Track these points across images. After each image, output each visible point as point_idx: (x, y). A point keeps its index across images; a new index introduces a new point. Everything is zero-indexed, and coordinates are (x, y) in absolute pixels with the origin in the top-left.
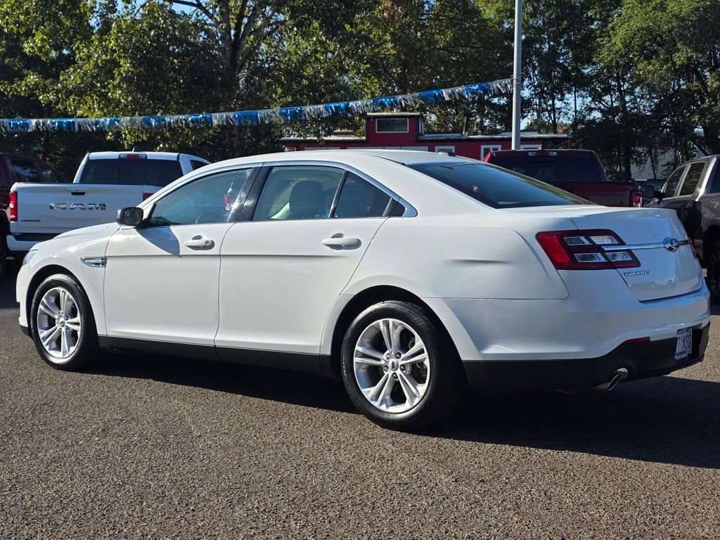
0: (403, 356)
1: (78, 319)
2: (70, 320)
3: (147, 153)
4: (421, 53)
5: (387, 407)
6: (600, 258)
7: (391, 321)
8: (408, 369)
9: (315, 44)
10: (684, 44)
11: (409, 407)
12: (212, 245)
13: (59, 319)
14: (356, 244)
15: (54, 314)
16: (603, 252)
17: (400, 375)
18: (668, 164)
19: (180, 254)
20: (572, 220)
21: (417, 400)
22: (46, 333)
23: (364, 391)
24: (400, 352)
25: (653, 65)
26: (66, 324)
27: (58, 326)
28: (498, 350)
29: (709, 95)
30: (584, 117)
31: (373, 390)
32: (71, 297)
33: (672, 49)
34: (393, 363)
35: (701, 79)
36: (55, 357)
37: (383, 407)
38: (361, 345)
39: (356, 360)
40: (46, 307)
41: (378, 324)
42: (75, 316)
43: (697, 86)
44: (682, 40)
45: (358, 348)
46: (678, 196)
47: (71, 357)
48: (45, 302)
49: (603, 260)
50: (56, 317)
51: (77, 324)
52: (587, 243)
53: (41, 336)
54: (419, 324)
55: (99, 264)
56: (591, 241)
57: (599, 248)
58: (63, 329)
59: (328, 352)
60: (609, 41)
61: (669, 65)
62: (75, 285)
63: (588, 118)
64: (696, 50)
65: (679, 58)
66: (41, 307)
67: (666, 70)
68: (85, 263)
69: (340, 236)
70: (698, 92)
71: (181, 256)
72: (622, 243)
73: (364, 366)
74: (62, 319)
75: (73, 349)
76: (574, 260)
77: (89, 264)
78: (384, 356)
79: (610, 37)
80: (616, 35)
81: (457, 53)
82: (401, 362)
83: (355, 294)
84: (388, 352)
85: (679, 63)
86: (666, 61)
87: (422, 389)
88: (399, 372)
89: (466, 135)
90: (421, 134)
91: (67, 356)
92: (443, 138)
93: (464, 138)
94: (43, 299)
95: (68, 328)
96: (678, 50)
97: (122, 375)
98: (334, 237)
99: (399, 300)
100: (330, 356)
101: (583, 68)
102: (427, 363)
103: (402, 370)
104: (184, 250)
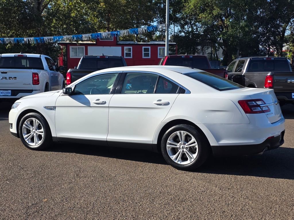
0: (186, 144)
1: (42, 130)
2: (38, 131)
3: (27, 54)
4: (116, 7)
5: (180, 163)
6: (259, 109)
7: (182, 132)
8: (188, 149)
9: (75, 3)
10: (217, 7)
11: (190, 162)
12: (105, 103)
13: (32, 130)
14: (168, 104)
15: (30, 128)
16: (260, 107)
17: (186, 151)
18: (209, 53)
19: (91, 106)
20: (250, 96)
21: (193, 160)
22: (26, 136)
23: (171, 157)
24: (185, 143)
25: (205, 15)
26: (36, 132)
27: (32, 133)
28: (224, 142)
29: (225, 27)
30: (179, 35)
31: (175, 156)
32: (39, 122)
33: (212, 9)
34: (182, 147)
35: (222, 21)
36: (31, 145)
37: (179, 163)
38: (170, 140)
39: (168, 146)
40: (26, 125)
41: (177, 133)
42: (41, 129)
43: (221, 23)
44: (216, 5)
45: (168, 141)
46: (234, 73)
47: (39, 145)
48: (26, 123)
49: (260, 110)
50: (31, 129)
51: (42, 132)
52: (255, 104)
53: (24, 137)
54: (194, 133)
55: (52, 109)
56: (256, 103)
57: (258, 106)
58: (35, 134)
59: (156, 143)
60: (188, 5)
61: (211, 15)
62: (41, 117)
63: (180, 35)
64: (221, 10)
65: (215, 12)
66: (24, 125)
67: (210, 17)
68: (46, 108)
69: (160, 100)
70: (221, 26)
71: (91, 107)
72: (265, 104)
73: (170, 148)
74: (34, 130)
75: (40, 142)
76: (251, 110)
77: (48, 109)
78: (179, 144)
79: (188, 3)
80: (190, 2)
81: (130, 8)
82: (186, 146)
83: (168, 122)
84: (180, 143)
85: (215, 14)
86: (210, 13)
87: (195, 156)
88: (185, 150)
89: (136, 42)
90: (118, 42)
91: (37, 144)
92: (127, 43)
93: (136, 43)
94: (25, 122)
95: (37, 134)
96: (214, 9)
97: (62, 152)
98: (158, 101)
99: (186, 124)
100: (157, 144)
101: (177, 15)
102: (197, 147)
103: (186, 149)
104: (92, 104)
